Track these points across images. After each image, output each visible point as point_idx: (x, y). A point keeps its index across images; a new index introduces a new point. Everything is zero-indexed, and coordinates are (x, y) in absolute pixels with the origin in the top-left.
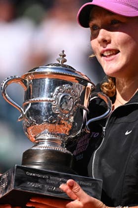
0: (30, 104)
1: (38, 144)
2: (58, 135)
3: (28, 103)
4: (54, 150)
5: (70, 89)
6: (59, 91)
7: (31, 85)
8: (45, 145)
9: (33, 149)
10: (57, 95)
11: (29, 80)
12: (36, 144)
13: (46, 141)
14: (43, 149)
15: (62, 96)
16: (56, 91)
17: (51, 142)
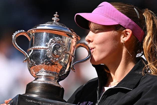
0: (32, 50)
2: (50, 73)
3: (31, 49)
4: (46, 83)
5: (60, 40)
6: (52, 42)
7: (33, 37)
8: (42, 80)
10: (50, 44)
11: (32, 34)
12: (36, 79)
13: (43, 77)
14: (39, 82)
15: (54, 45)
16: (50, 41)
17: (47, 78)
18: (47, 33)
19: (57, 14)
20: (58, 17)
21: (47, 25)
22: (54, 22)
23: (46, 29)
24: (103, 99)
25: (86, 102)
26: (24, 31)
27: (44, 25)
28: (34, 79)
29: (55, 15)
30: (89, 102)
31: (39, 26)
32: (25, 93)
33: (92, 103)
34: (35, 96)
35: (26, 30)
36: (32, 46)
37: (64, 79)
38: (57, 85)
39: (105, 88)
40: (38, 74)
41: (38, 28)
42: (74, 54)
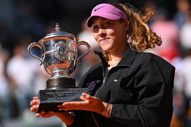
0: (45, 55)
1: (53, 75)
2: (61, 69)
3: (43, 55)
4: (61, 77)
5: (63, 43)
6: (57, 46)
7: (43, 46)
8: (57, 76)
9: (51, 79)
10: (56, 48)
11: (42, 43)
12: (53, 76)
13: (57, 73)
14: (56, 78)
15: (59, 48)
16: (55, 46)
17: (60, 73)
18: (53, 40)
19: (58, 24)
20: (59, 27)
21: (52, 34)
22: (57, 30)
23: (52, 37)
24: (108, 76)
25: (95, 81)
26: (35, 43)
27: (51, 34)
28: (51, 76)
29: (56, 26)
30: (97, 81)
31: (47, 36)
32: (46, 88)
33: (100, 81)
34: (54, 88)
35: (37, 42)
36: (44, 52)
37: (73, 72)
38: (69, 77)
39: (108, 68)
40: (53, 72)
41: (46, 37)
42: (77, 51)
